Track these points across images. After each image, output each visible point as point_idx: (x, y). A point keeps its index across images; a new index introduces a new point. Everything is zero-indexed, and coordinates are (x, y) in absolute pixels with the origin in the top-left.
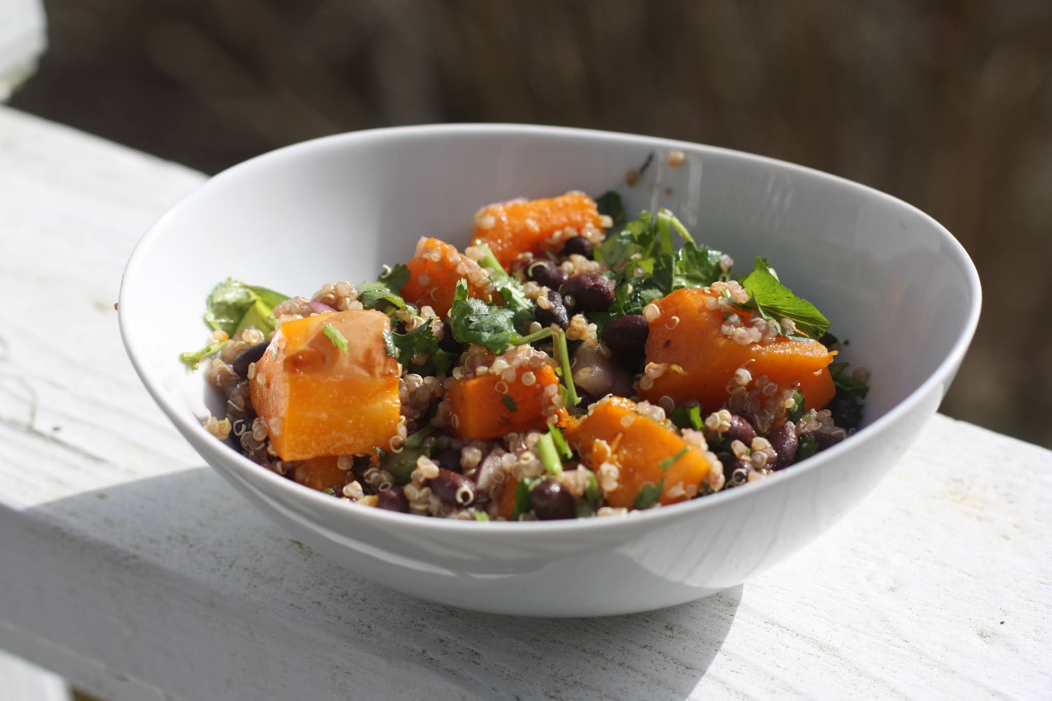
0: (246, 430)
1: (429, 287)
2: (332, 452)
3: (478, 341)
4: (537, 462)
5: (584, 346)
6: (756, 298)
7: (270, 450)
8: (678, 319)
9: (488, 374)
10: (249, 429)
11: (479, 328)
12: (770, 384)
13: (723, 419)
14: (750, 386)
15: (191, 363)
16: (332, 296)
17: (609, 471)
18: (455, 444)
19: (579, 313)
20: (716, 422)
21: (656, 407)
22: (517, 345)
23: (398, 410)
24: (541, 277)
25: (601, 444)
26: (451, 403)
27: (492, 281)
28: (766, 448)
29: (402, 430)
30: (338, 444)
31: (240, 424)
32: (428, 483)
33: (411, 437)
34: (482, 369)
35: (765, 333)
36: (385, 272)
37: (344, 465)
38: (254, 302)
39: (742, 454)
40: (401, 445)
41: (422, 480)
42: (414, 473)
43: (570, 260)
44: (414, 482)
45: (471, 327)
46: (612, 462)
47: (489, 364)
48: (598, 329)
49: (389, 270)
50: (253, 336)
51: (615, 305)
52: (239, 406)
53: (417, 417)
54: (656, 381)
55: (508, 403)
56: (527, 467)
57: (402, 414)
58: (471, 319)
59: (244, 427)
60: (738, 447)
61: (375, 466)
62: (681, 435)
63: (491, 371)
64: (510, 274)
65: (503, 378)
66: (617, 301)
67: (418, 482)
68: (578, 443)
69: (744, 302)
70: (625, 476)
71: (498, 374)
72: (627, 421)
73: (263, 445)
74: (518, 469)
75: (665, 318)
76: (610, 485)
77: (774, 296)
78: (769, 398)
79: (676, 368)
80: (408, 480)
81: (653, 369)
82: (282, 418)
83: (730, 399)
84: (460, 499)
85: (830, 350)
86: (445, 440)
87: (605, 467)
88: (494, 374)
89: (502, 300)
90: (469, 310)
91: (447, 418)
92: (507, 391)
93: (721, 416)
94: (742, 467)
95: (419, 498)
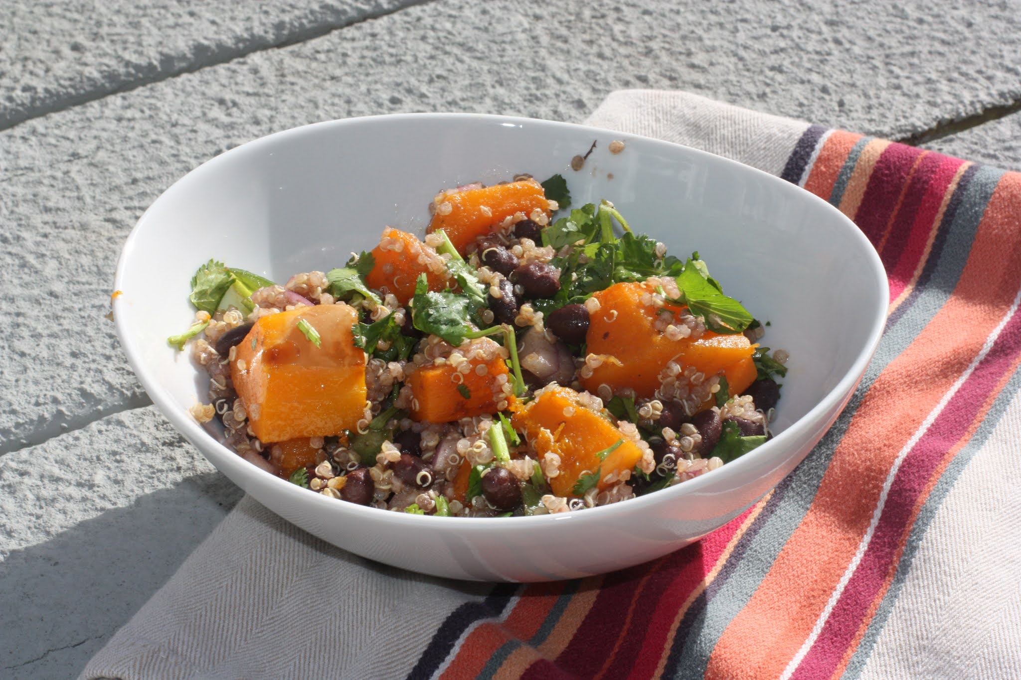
0: (228, 410)
1: (394, 274)
2: (306, 434)
3: (437, 333)
4: (488, 450)
5: (531, 332)
6: (687, 294)
7: (250, 431)
8: (615, 313)
9: (445, 365)
10: (230, 408)
11: (437, 322)
12: (698, 374)
13: (655, 408)
14: (679, 377)
15: (178, 345)
16: (305, 286)
17: (552, 460)
18: (416, 427)
19: (528, 302)
20: (649, 411)
21: (595, 397)
22: (472, 337)
23: (365, 396)
24: (493, 262)
25: (546, 433)
26: (412, 389)
27: (449, 268)
28: (693, 433)
29: (368, 413)
30: (312, 428)
31: (222, 403)
32: (391, 466)
33: (376, 419)
34: (440, 361)
35: (694, 329)
36: (353, 259)
37: (316, 444)
38: (233, 281)
39: (672, 440)
40: (367, 427)
41: (385, 463)
42: (379, 456)
43: (520, 243)
44: (379, 465)
45: (431, 320)
46: (555, 452)
47: (446, 355)
48: (545, 316)
49: (357, 257)
50: (234, 318)
51: (561, 293)
52: (221, 384)
53: (380, 399)
54: (596, 370)
55: (463, 391)
56: (480, 455)
57: (368, 399)
58: (431, 312)
59: (226, 407)
60: (668, 433)
61: (343, 446)
62: (617, 426)
63: (448, 363)
64: (466, 259)
65: (459, 369)
66: (562, 289)
67: (382, 464)
68: (525, 429)
69: (676, 298)
70: (567, 463)
71: (454, 365)
72: (569, 412)
73: (243, 424)
74: (471, 454)
75: (605, 310)
76: (553, 473)
77: (703, 293)
78: (696, 385)
79: (613, 359)
80: (373, 463)
81: (593, 360)
82: (261, 405)
83: (662, 387)
84: (419, 482)
85: (752, 343)
86: (406, 423)
87: (549, 456)
88: (451, 366)
89: (458, 287)
90: (428, 303)
91: (409, 402)
92: (462, 381)
93: (652, 406)
94: (671, 452)
95: (383, 480)
